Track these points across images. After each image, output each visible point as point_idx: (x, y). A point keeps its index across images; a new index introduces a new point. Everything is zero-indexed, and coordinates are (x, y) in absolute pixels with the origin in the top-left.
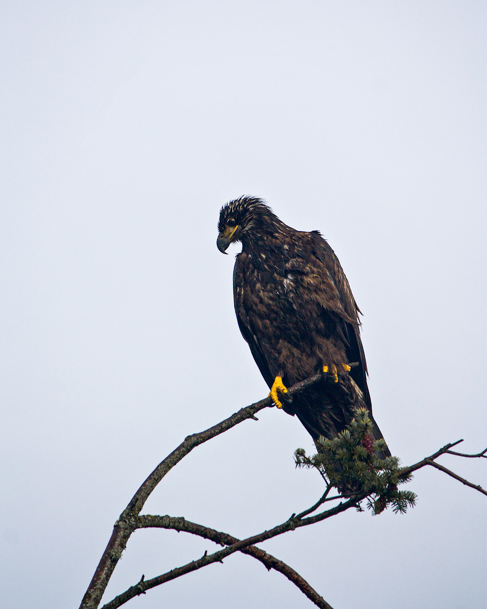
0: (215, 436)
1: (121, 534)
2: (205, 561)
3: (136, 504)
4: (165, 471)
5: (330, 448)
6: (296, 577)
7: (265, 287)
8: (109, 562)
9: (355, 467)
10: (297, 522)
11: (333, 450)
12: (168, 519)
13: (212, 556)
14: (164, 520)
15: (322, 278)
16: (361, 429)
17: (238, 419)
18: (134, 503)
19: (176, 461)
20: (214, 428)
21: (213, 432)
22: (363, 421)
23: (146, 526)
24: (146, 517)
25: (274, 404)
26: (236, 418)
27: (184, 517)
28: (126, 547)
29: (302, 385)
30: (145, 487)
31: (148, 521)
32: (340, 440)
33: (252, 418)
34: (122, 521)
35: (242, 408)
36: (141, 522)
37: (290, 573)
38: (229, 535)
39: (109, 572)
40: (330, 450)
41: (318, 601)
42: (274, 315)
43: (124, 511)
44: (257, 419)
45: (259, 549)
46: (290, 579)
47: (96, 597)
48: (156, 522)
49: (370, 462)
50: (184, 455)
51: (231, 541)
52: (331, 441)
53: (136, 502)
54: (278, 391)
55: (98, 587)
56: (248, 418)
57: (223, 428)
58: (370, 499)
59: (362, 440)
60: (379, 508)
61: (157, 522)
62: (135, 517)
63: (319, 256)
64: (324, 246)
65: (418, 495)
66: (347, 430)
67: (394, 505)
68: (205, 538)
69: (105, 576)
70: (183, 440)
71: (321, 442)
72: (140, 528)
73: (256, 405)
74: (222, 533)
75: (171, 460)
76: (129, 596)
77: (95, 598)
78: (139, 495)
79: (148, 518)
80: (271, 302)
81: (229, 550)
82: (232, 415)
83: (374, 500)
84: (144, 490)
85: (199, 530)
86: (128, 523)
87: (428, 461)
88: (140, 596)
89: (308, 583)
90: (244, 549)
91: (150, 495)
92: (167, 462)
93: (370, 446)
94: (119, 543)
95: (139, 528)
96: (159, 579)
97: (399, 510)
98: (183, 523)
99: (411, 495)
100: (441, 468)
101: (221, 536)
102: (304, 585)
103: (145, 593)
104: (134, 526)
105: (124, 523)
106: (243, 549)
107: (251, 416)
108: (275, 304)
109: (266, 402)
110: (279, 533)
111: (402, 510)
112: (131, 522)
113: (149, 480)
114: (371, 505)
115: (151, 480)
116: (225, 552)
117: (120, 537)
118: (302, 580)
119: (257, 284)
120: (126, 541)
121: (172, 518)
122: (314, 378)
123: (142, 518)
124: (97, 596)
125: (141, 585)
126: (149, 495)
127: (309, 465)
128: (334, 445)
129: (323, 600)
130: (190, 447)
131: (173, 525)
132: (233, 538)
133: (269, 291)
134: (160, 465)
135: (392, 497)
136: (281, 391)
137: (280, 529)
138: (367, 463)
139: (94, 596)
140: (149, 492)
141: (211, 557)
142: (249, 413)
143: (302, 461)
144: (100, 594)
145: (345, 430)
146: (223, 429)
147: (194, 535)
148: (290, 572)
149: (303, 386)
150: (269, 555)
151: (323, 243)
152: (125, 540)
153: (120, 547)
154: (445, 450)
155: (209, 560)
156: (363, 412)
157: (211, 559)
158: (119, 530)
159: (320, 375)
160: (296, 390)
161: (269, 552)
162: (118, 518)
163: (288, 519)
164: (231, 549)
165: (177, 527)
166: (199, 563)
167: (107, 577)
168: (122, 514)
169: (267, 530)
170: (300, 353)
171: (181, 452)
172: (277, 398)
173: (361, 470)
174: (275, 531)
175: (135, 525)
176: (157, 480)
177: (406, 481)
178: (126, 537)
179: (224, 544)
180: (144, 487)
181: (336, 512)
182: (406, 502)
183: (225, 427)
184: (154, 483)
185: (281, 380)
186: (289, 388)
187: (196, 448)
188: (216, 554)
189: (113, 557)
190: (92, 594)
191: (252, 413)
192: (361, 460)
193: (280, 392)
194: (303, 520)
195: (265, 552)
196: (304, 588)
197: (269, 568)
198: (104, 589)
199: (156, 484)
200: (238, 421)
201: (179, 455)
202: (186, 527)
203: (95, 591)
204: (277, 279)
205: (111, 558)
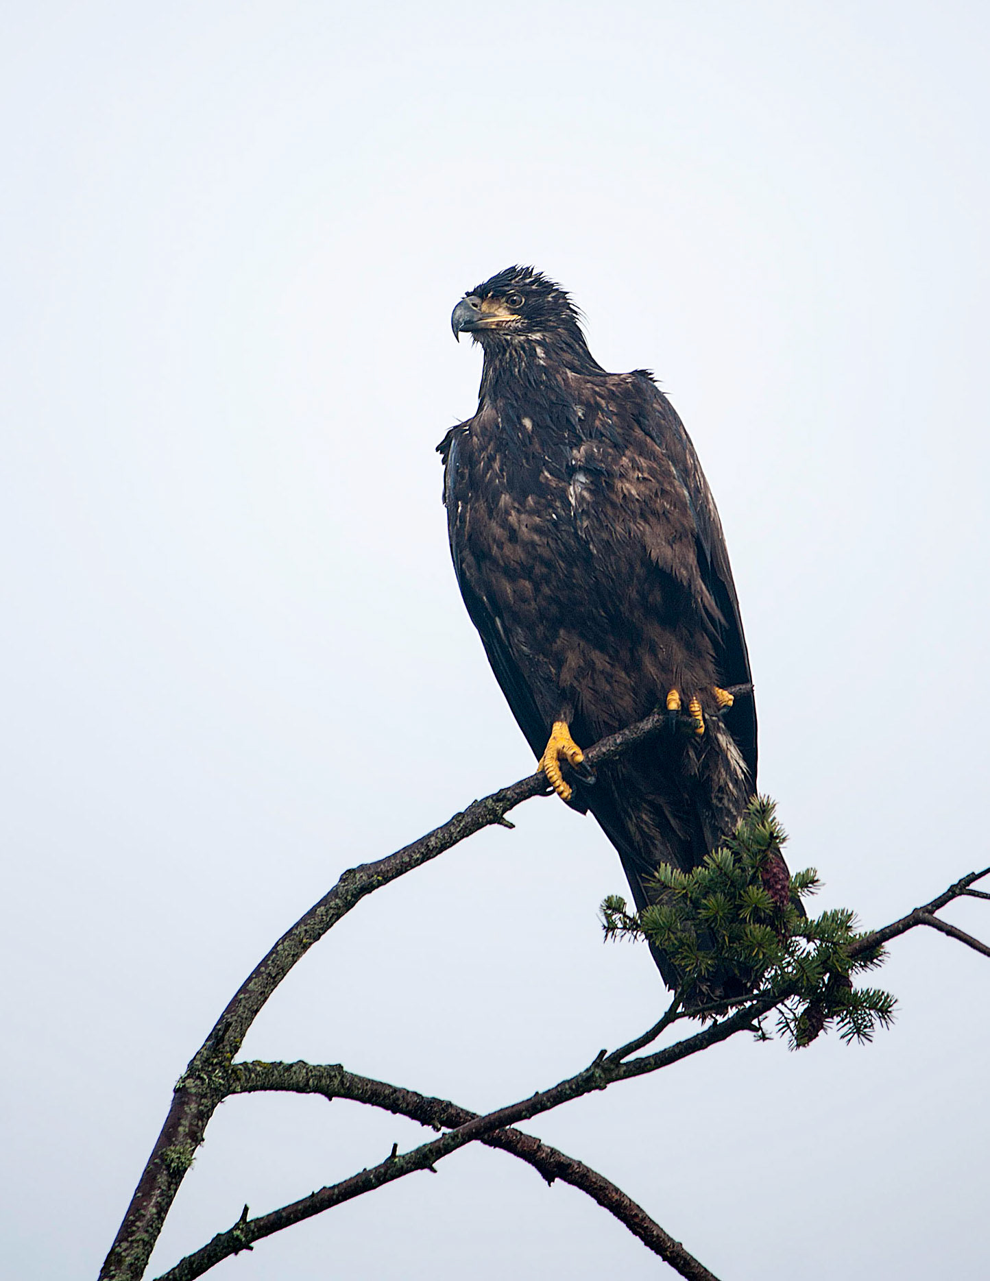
0: (413, 868)
1: (190, 1109)
2: (392, 1169)
3: (226, 1037)
4: (293, 956)
5: (685, 891)
6: (617, 1197)
7: (522, 503)
8: (162, 1179)
9: (745, 938)
10: (611, 1070)
11: (693, 898)
12: (305, 1071)
13: (409, 1155)
14: (295, 1073)
15: (658, 481)
16: (761, 845)
17: (465, 827)
18: (221, 1033)
19: (321, 932)
20: (410, 850)
21: (407, 859)
22: (764, 826)
23: (251, 1087)
24: (251, 1066)
25: (551, 788)
26: (461, 825)
27: (342, 1065)
28: (203, 1140)
29: (618, 741)
30: (247, 995)
31: (256, 1075)
32: (709, 873)
33: (501, 824)
34: (192, 1078)
35: (476, 800)
36: (239, 1080)
37: (602, 1189)
38: (450, 1102)
39: (163, 1200)
40: (685, 896)
41: (670, 1253)
42: (544, 570)
43: (197, 1053)
44: (511, 826)
45: (524, 1135)
46: (601, 1203)
47: (133, 1261)
48: (274, 1077)
49: (780, 923)
50: (339, 916)
51: (456, 1118)
52: (687, 875)
53: (226, 1030)
54: (561, 758)
55: (138, 1236)
56: (491, 823)
57: (431, 848)
58: (783, 1011)
59: (761, 872)
60: (807, 1031)
61: (276, 1078)
62: (224, 1067)
63: (651, 429)
64: (660, 409)
65: (899, 999)
66: (725, 849)
67: (842, 1024)
68: (394, 1112)
69: (154, 1210)
70: (335, 881)
71: (663, 879)
72: (238, 1092)
73: (509, 792)
74: (433, 1098)
75: (307, 927)
76: (213, 1257)
77: (131, 1265)
78: (233, 1014)
79: (256, 1069)
80: (536, 538)
81: (450, 1140)
82: (453, 818)
83: (794, 1014)
84: (243, 1002)
85: (380, 1093)
86: (207, 1080)
87: (922, 917)
88: (238, 1255)
89: (644, 1212)
90: (489, 1136)
91: (259, 1014)
92: (298, 933)
93: (779, 887)
94: (187, 1129)
95: (234, 1092)
96: (284, 1214)
97: (856, 1035)
98: (339, 1078)
99: (883, 997)
100: (951, 932)
101: (432, 1107)
102: (636, 1215)
103: (251, 1249)
104: (222, 1088)
105: (198, 1082)
106: (486, 1137)
107: (499, 820)
108: (546, 543)
109: (532, 784)
110: (569, 1098)
111: (863, 1035)
112: (214, 1078)
113: (255, 978)
114: (788, 1025)
115: (260, 978)
116: (441, 1146)
117: (189, 1117)
118: (630, 1205)
119: (503, 496)
120: (203, 1126)
121: (314, 1066)
122: (647, 725)
123: (241, 1070)
124: (137, 1259)
125: (242, 1230)
126: (256, 1014)
127: (635, 933)
128: (695, 883)
129: (683, 1249)
130: (353, 895)
131: (316, 1083)
132: (462, 1110)
133: (531, 513)
134: (280, 942)
135: (837, 1006)
136: (569, 759)
137: (571, 1088)
138: (773, 925)
139: (129, 1260)
140: (255, 1007)
141: (407, 1158)
142: (493, 812)
143: (620, 925)
144: (143, 1253)
145: (722, 849)
146: (432, 851)
147: (368, 1106)
148: (600, 1186)
149: (621, 743)
150: (548, 1147)
151: (660, 401)
152: (200, 1123)
153: (189, 1141)
154: (961, 888)
155: (402, 1167)
156: (764, 806)
157: (407, 1163)
158: (186, 1099)
159: (661, 717)
160: (604, 754)
161: (548, 1141)
162: (183, 1070)
163: (588, 1064)
164: (453, 1137)
165: (326, 1089)
166: (380, 1172)
167: (159, 1213)
168: (192, 1061)
169: (541, 1092)
170: (608, 660)
171: (331, 908)
172: (559, 773)
173: (760, 945)
174: (558, 1091)
175: (224, 1085)
176: (274, 978)
177: (871, 966)
178: (204, 1116)
179: (439, 1126)
180: (245, 994)
181: (705, 1043)
182: (872, 1016)
183: (437, 847)
184: (267, 983)
185: (568, 730)
186: (588, 750)
187: (366, 899)
188: (418, 1150)
189: (173, 1165)
190: (123, 1254)
191: (500, 812)
192: (759, 920)
193: (567, 760)
194: (624, 1064)
195: (540, 1140)
196: (636, 1224)
197: (550, 1180)
198: (152, 1241)
199: (272, 987)
200: (467, 832)
201: (327, 915)
202: (348, 1088)
203: (131, 1247)
204: (551, 484)
205: (169, 1166)
